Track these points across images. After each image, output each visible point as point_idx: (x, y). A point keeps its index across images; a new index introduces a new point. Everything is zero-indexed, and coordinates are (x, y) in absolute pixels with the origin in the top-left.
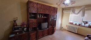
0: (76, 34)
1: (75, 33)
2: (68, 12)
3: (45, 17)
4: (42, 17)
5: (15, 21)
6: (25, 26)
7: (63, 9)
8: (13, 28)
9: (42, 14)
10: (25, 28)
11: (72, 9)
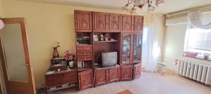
0: (207, 86)
1: (204, 84)
2: (179, 23)
3: (112, 40)
4: (105, 40)
5: (55, 49)
6: (71, 58)
7: (165, 17)
8: (52, 61)
9: (104, 34)
10: (70, 61)
11: (190, 14)
